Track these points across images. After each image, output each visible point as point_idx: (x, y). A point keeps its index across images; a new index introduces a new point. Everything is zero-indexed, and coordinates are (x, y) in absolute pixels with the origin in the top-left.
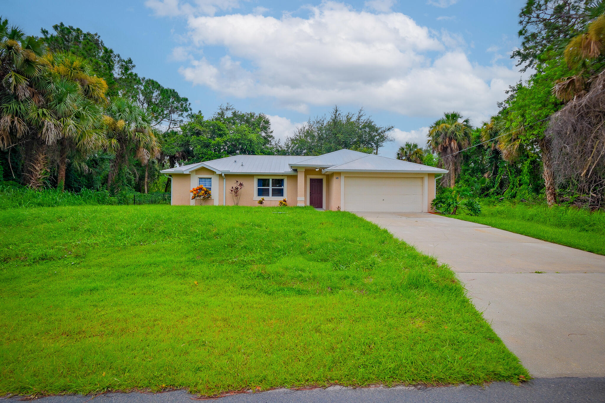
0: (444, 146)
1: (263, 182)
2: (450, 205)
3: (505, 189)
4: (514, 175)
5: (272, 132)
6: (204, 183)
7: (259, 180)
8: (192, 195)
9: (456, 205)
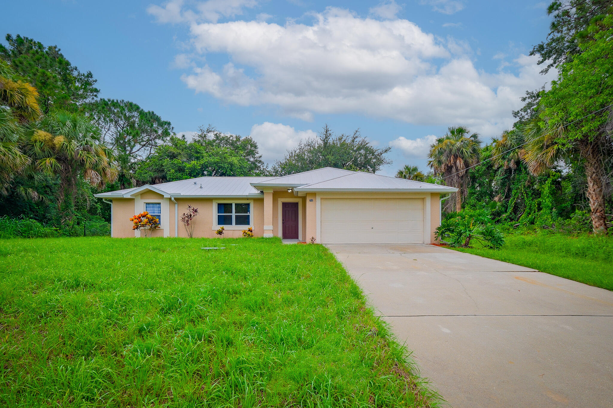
0: (448, 165)
1: (224, 207)
2: (461, 234)
3: (520, 214)
4: (531, 198)
5: (260, 157)
6: (152, 209)
7: (219, 205)
8: (132, 224)
9: (469, 234)
